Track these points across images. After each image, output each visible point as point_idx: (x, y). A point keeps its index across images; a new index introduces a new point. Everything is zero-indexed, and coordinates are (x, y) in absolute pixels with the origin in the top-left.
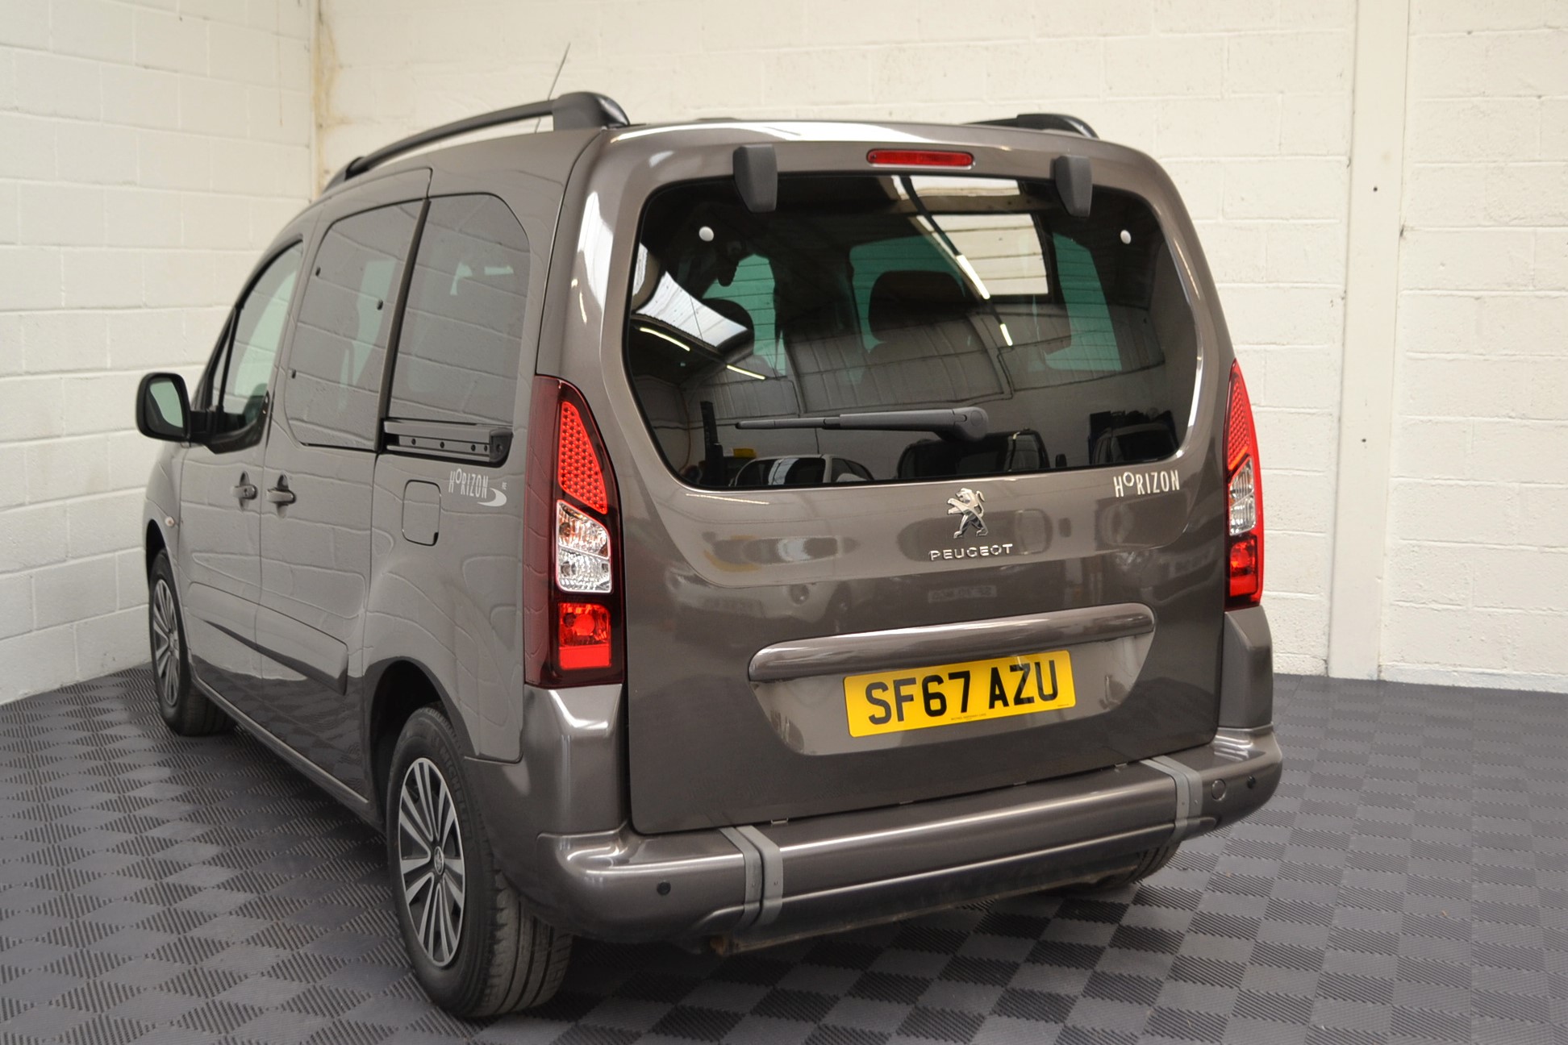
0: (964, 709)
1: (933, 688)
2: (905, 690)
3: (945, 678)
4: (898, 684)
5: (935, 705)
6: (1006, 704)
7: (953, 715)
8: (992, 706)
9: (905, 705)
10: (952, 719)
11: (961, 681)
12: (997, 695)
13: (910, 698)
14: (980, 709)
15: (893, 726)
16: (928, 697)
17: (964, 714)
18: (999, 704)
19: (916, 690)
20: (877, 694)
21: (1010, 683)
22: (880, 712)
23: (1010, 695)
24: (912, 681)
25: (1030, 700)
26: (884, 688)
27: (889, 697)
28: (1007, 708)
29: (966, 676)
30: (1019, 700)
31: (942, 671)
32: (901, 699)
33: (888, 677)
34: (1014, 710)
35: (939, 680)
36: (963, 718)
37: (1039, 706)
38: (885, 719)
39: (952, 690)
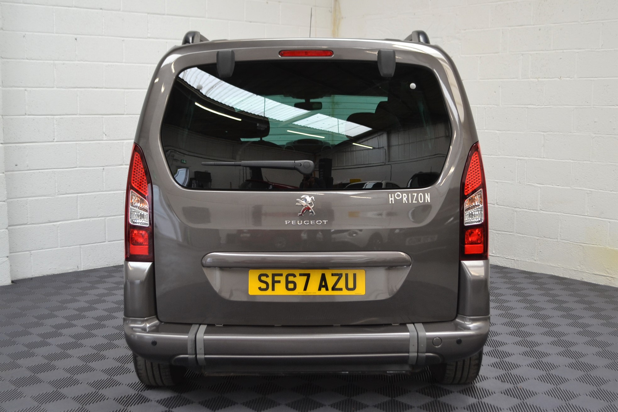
0: (305, 289)
1: (291, 279)
2: (277, 278)
3: (297, 275)
4: (274, 275)
5: (291, 286)
6: (327, 289)
7: (299, 291)
8: (320, 289)
9: (276, 284)
10: (298, 293)
11: (305, 278)
12: (323, 284)
13: (279, 282)
14: (313, 289)
15: (269, 292)
16: (288, 282)
17: (305, 291)
18: (323, 289)
19: (283, 279)
20: (263, 278)
21: (331, 281)
22: (264, 286)
23: (330, 286)
24: (281, 275)
25: (341, 289)
26: (267, 276)
27: (269, 280)
28: (327, 291)
29: (308, 276)
30: (334, 289)
31: (297, 272)
32: (274, 282)
33: (270, 272)
34: (330, 293)
35: (294, 276)
36: (305, 293)
37: (345, 292)
38: (266, 289)
39: (300, 281)
